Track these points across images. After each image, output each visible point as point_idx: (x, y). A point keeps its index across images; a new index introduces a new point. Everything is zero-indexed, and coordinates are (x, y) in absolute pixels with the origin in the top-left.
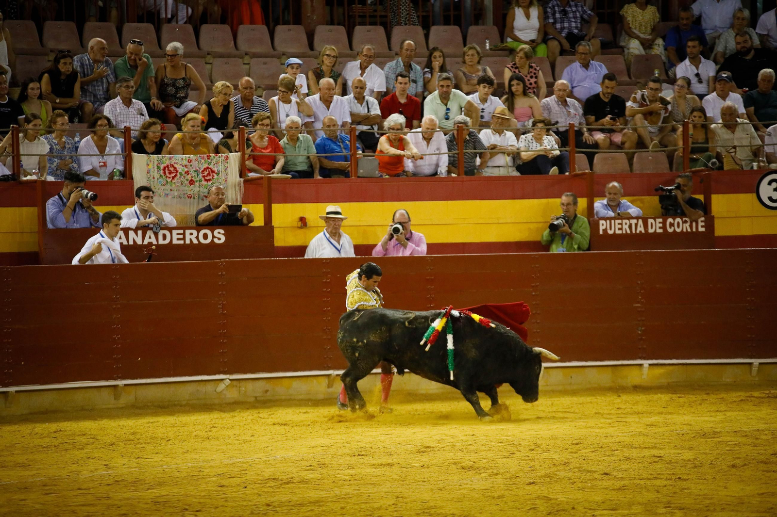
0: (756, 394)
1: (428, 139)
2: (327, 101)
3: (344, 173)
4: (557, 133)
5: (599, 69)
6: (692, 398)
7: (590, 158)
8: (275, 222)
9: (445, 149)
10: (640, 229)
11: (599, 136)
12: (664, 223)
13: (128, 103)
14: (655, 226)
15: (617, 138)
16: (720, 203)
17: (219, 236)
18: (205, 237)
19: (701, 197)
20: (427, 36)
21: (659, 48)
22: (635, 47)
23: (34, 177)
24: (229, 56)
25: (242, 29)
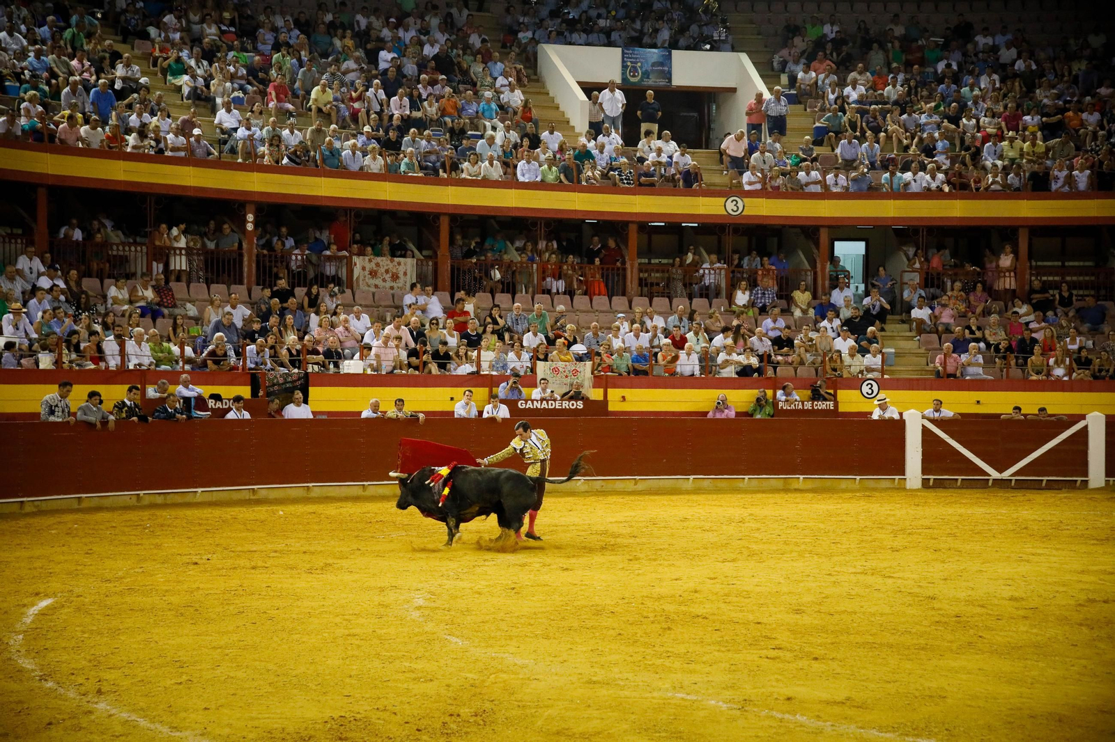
0: (858, 494)
1: (689, 354)
2: (637, 336)
3: (645, 373)
4: (758, 355)
5: (781, 323)
6: (825, 496)
7: (775, 369)
8: (609, 398)
9: (697, 362)
10: (800, 407)
11: (780, 358)
12: (813, 404)
13: (535, 335)
14: (808, 406)
15: (790, 359)
16: (843, 395)
17: (580, 405)
18: (573, 405)
19: (832, 391)
20: (691, 304)
21: (812, 312)
22: (798, 313)
23: (487, 373)
24: (588, 312)
25: (595, 298)
